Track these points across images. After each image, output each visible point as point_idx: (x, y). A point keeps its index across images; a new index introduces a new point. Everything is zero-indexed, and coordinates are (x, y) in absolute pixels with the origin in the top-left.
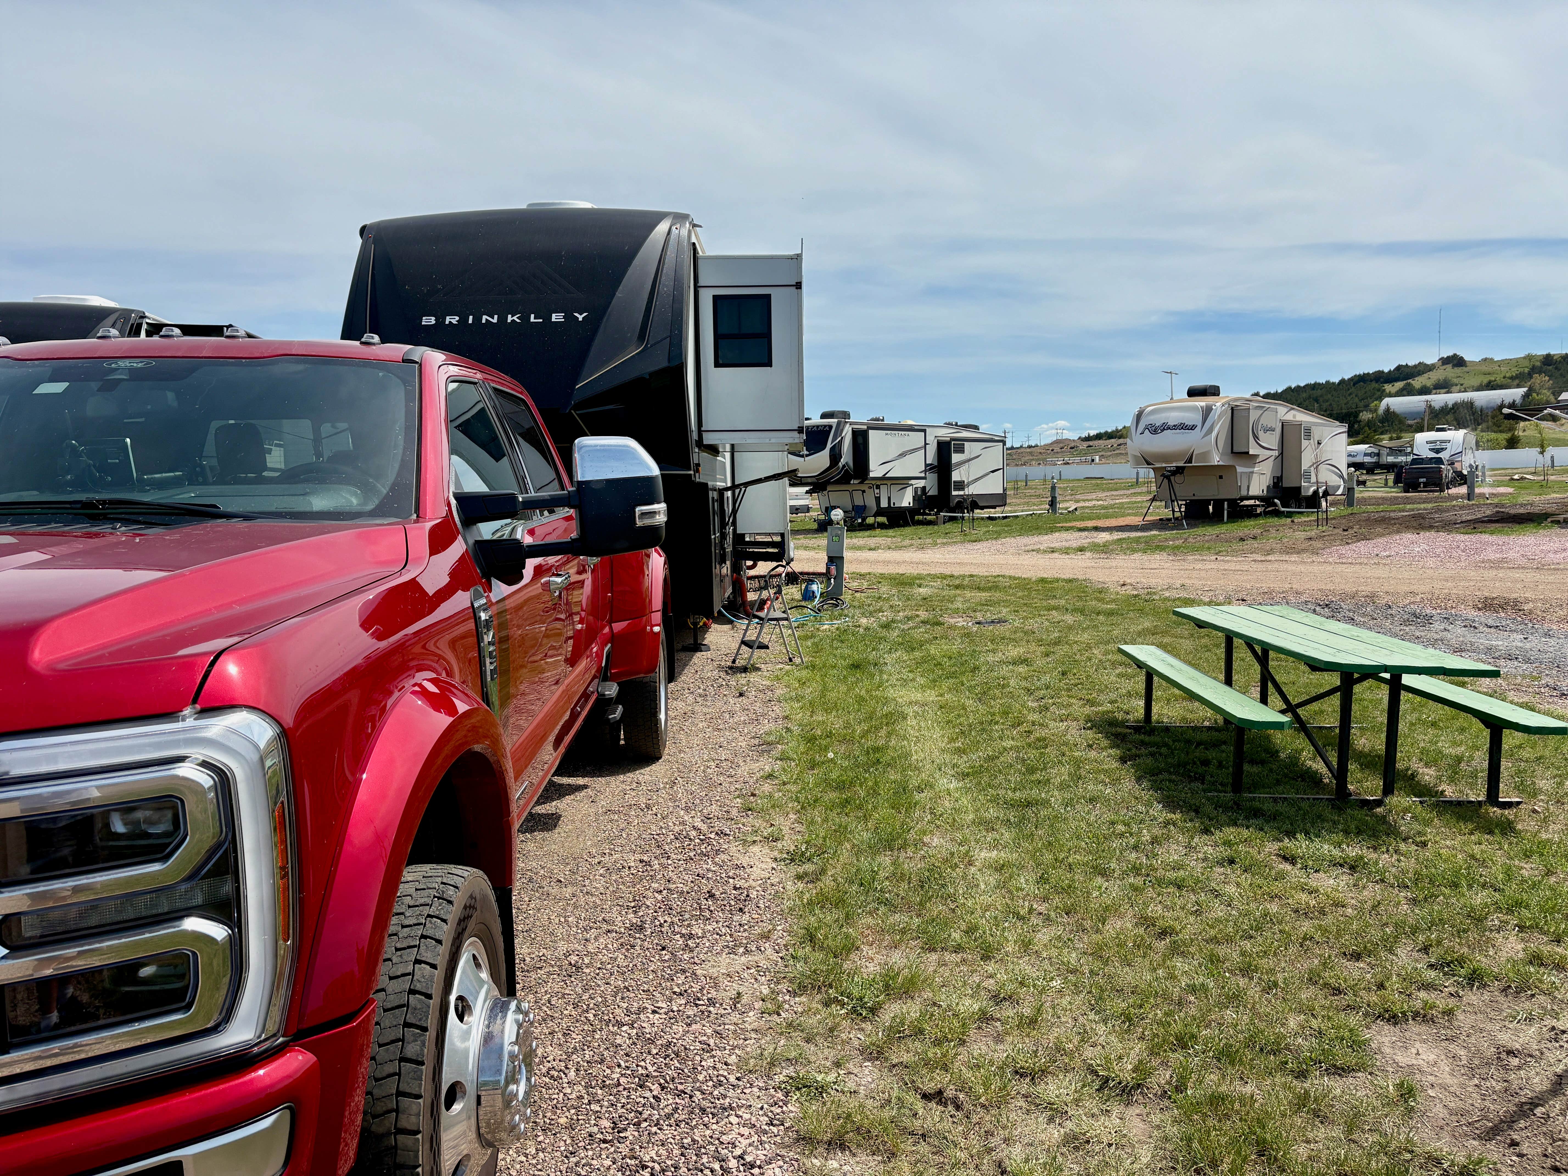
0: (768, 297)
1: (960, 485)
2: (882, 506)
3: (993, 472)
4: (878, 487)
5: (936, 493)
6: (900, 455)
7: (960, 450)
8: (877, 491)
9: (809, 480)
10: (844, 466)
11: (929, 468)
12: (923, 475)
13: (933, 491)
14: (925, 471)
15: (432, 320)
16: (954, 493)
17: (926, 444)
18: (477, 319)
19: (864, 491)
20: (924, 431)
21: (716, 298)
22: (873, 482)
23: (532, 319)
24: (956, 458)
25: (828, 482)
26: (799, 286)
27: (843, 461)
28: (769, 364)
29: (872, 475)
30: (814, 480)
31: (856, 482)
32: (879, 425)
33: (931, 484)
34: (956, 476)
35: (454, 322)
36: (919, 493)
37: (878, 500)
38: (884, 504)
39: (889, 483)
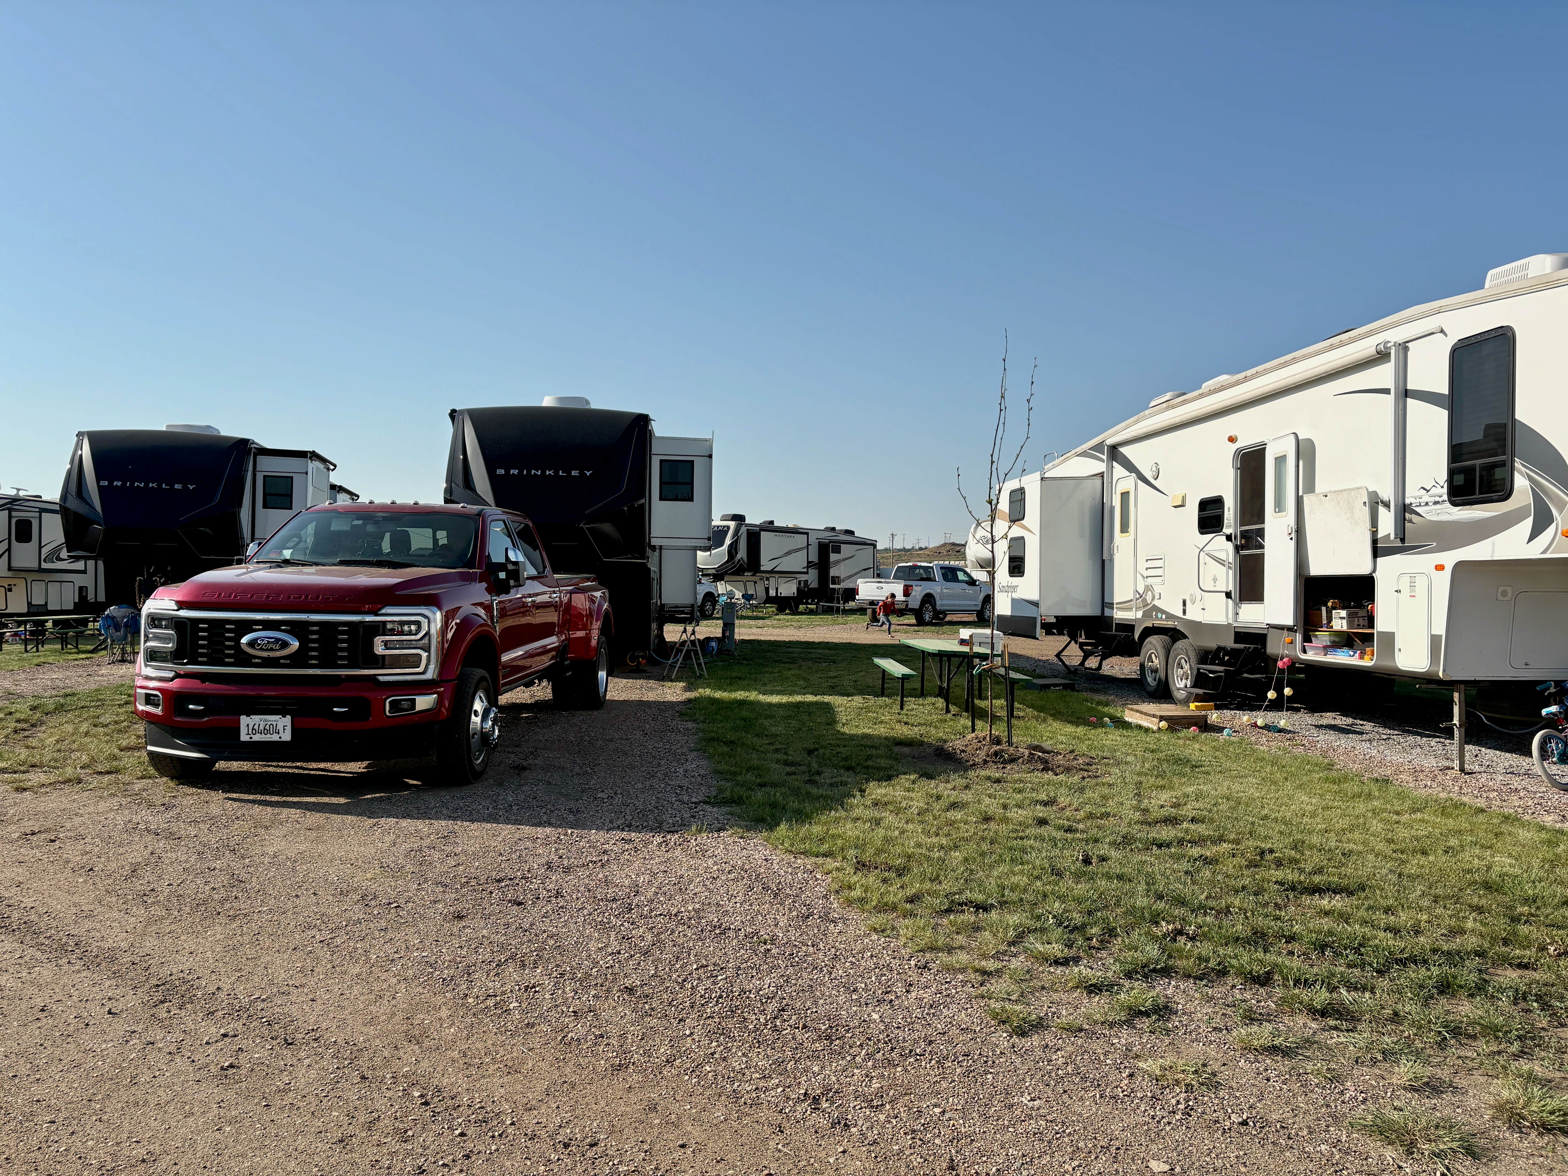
0: (692, 462)
1: (837, 580)
2: (770, 595)
3: (864, 570)
4: (768, 579)
5: (817, 586)
6: (787, 553)
7: (837, 550)
8: (766, 582)
9: (710, 572)
10: (739, 561)
11: (810, 564)
12: (805, 570)
13: (814, 584)
14: (808, 567)
15: (503, 472)
16: (831, 586)
17: (808, 545)
18: (529, 472)
19: (755, 582)
20: (807, 534)
21: (661, 461)
22: (764, 575)
23: (561, 473)
24: (833, 557)
25: (726, 573)
26: (710, 456)
27: (739, 556)
28: (691, 499)
29: (762, 568)
30: (714, 571)
31: (749, 574)
32: (769, 527)
33: (812, 578)
34: (833, 572)
35: (515, 473)
36: (802, 585)
37: (767, 590)
38: (772, 593)
39: (777, 576)
